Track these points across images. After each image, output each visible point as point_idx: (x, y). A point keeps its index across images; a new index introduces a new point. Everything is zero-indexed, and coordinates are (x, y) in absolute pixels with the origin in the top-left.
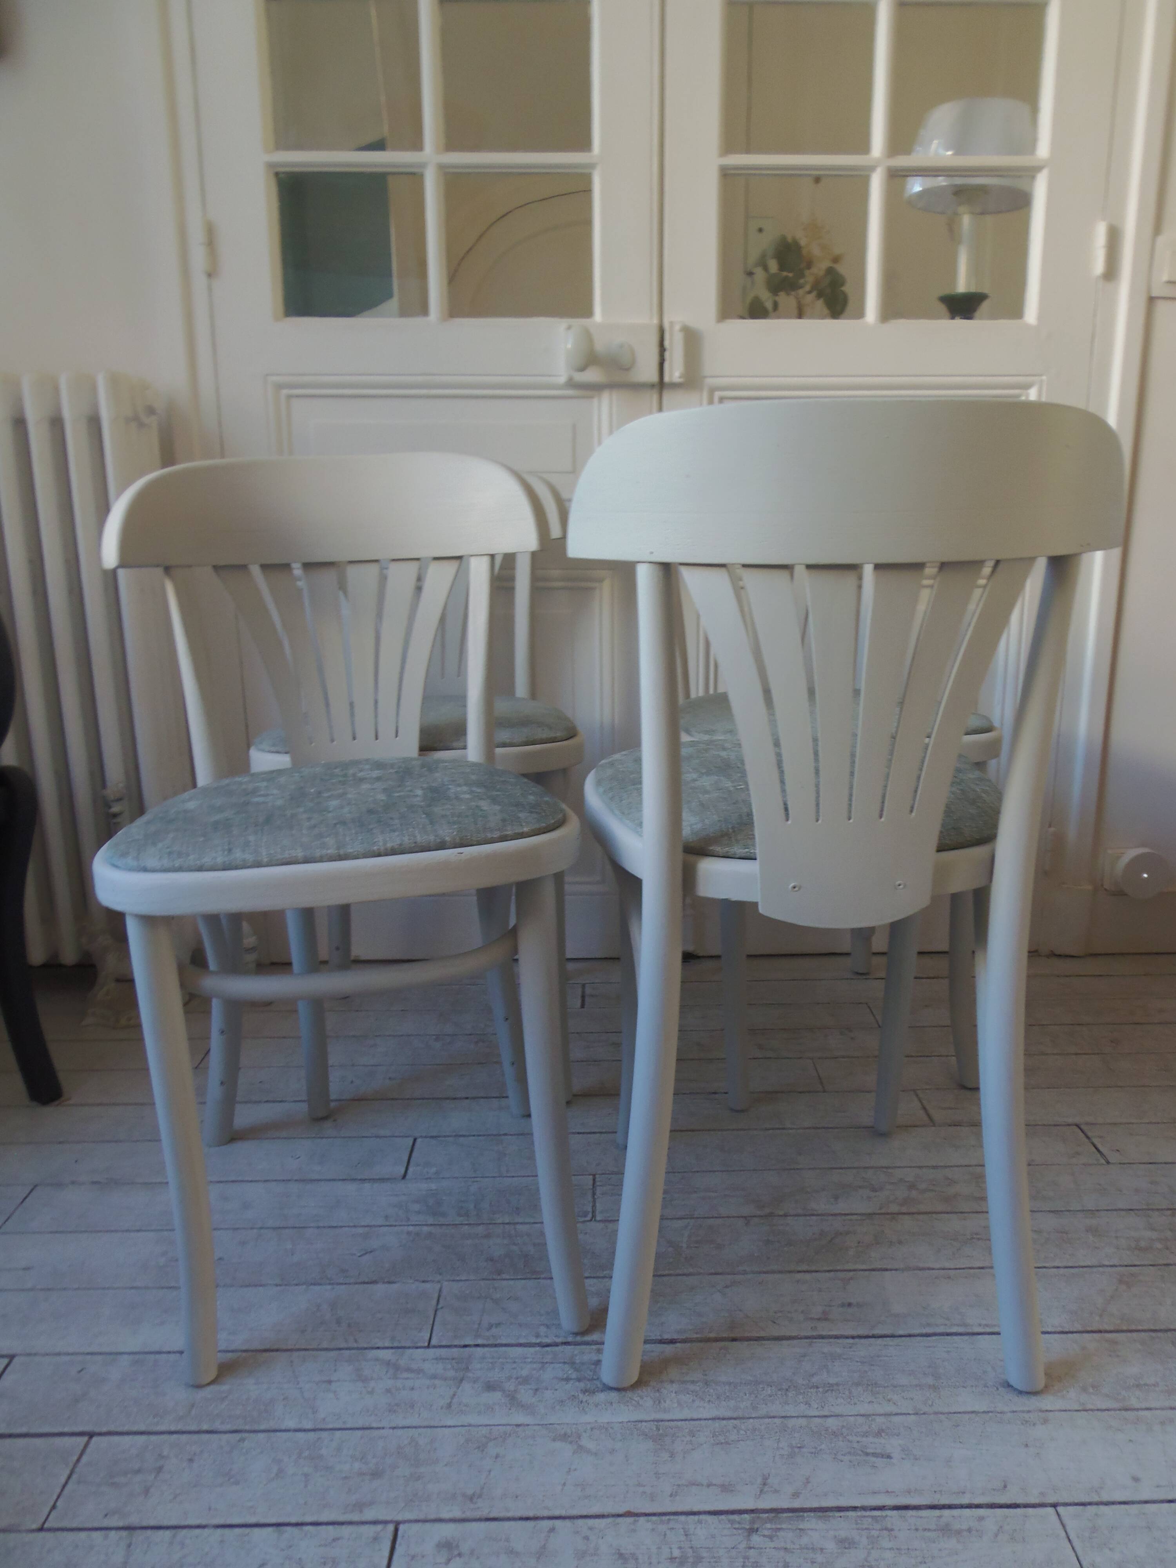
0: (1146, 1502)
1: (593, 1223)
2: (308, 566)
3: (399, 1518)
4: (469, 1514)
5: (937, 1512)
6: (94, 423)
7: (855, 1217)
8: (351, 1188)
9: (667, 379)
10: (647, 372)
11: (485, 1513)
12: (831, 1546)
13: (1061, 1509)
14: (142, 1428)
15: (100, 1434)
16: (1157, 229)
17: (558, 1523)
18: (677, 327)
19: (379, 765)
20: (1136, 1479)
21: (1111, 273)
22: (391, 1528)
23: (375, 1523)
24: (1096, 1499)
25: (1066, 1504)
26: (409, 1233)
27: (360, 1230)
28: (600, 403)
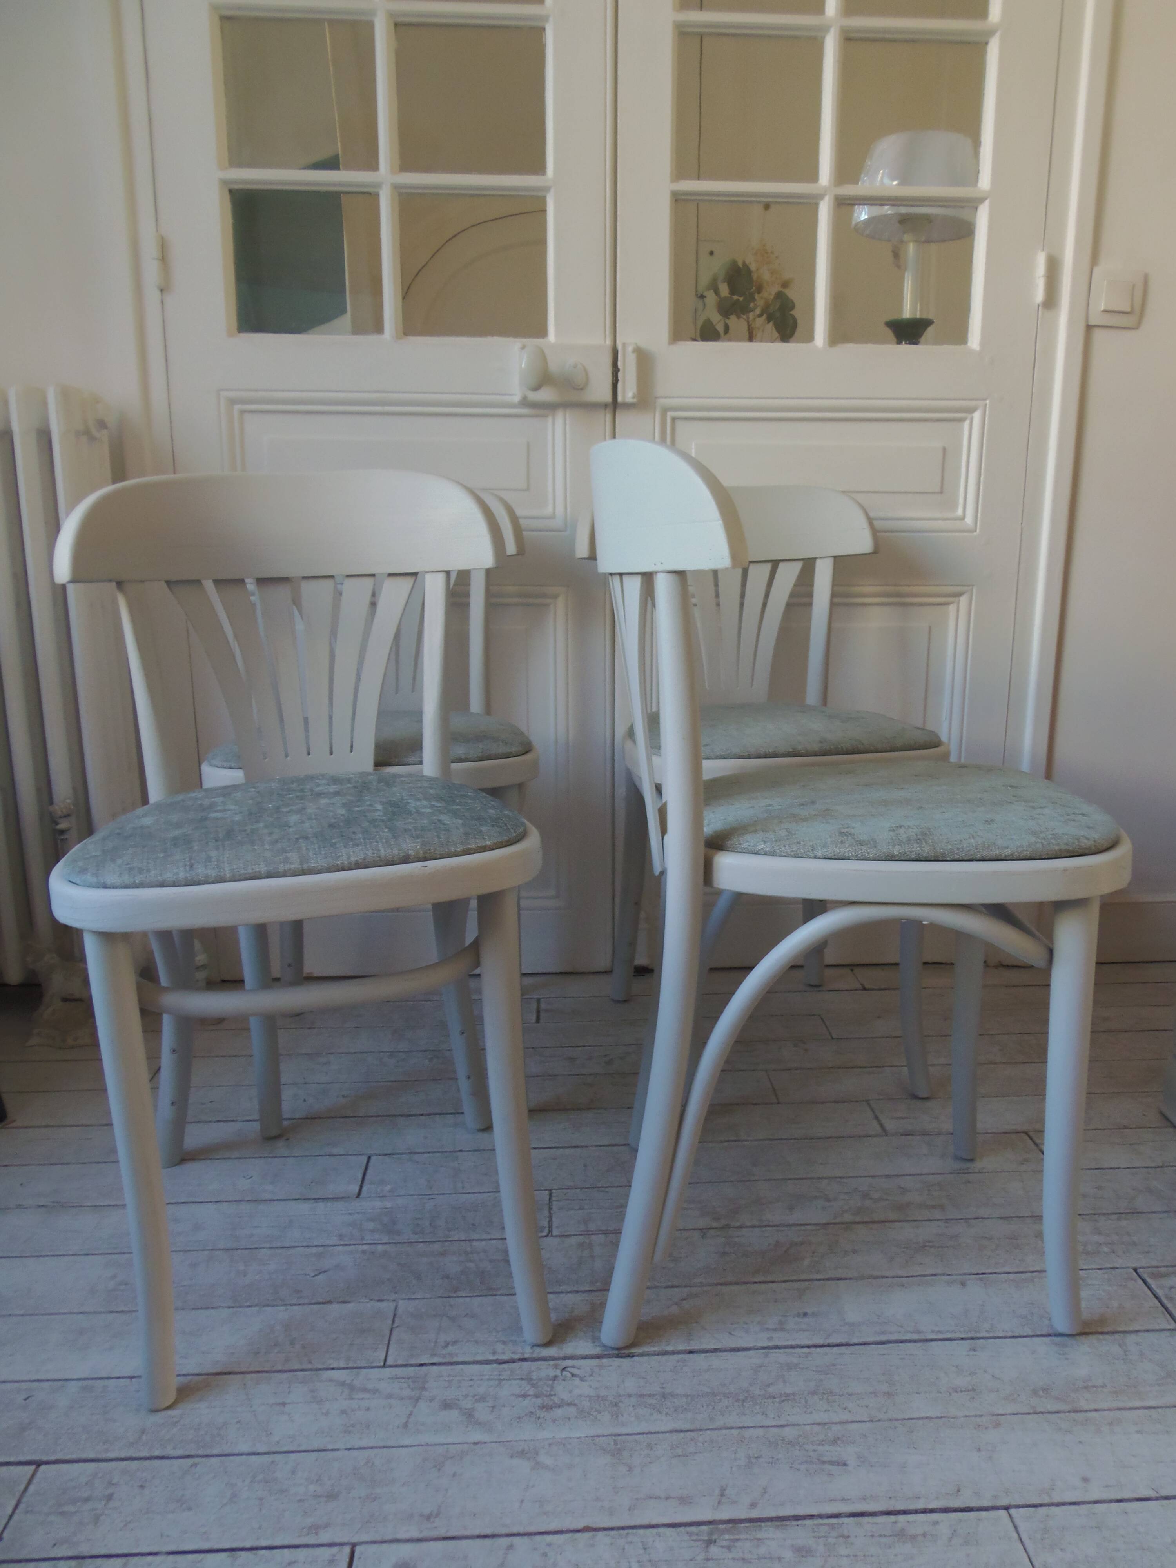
0: (1096, 1502)
1: (549, 1239)
2: (261, 581)
3: (355, 1540)
4: (426, 1534)
5: (892, 1518)
6: (44, 438)
7: (809, 1227)
8: (304, 1208)
9: (620, 399)
10: (601, 392)
11: (443, 1532)
12: (788, 1555)
13: (1013, 1511)
14: (92, 1456)
15: (47, 1463)
16: (1094, 261)
17: (516, 1540)
18: (630, 349)
19: (335, 780)
20: (1086, 1480)
21: (1051, 301)
22: (347, 1550)
23: (331, 1545)
24: (1047, 1500)
25: (1018, 1507)
26: (364, 1252)
27: (314, 1250)
28: (554, 425)
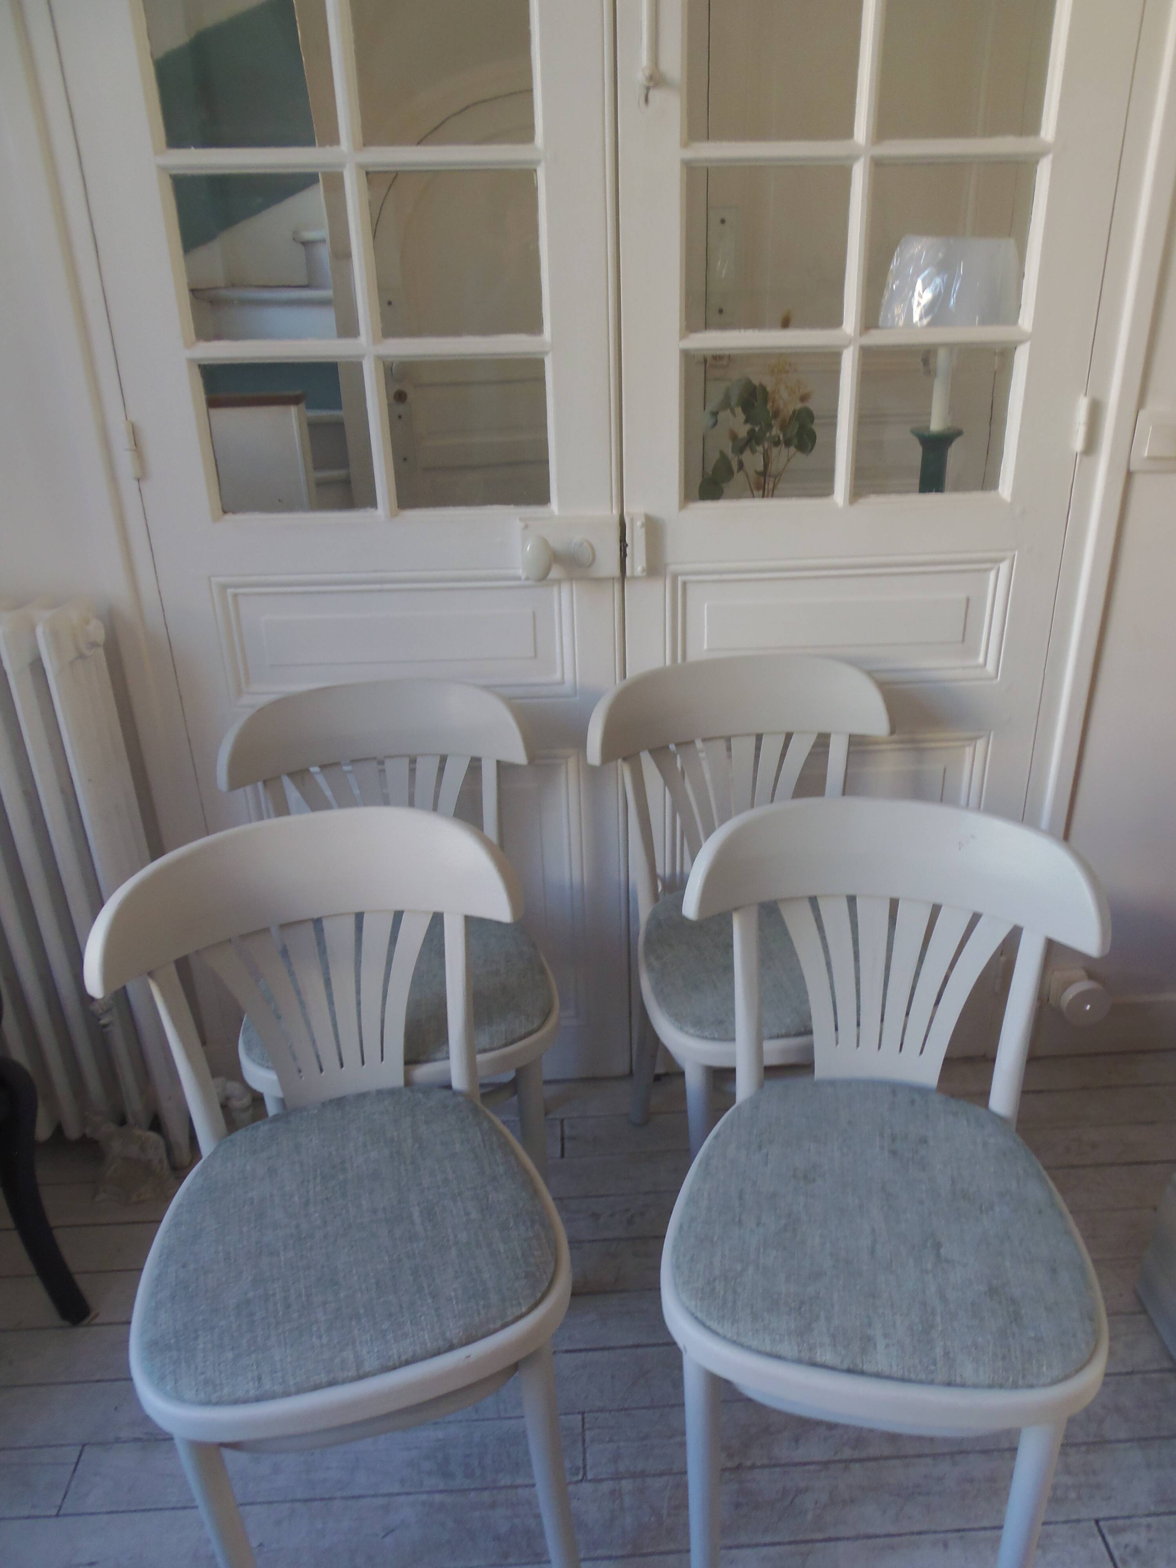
1: (584, 1484)
2: (285, 926)
7: (812, 1468)
9: (628, 572)
10: (609, 565)
16: (1141, 403)
18: (639, 523)
21: (1091, 445)
26: (423, 1504)
28: (560, 593)
